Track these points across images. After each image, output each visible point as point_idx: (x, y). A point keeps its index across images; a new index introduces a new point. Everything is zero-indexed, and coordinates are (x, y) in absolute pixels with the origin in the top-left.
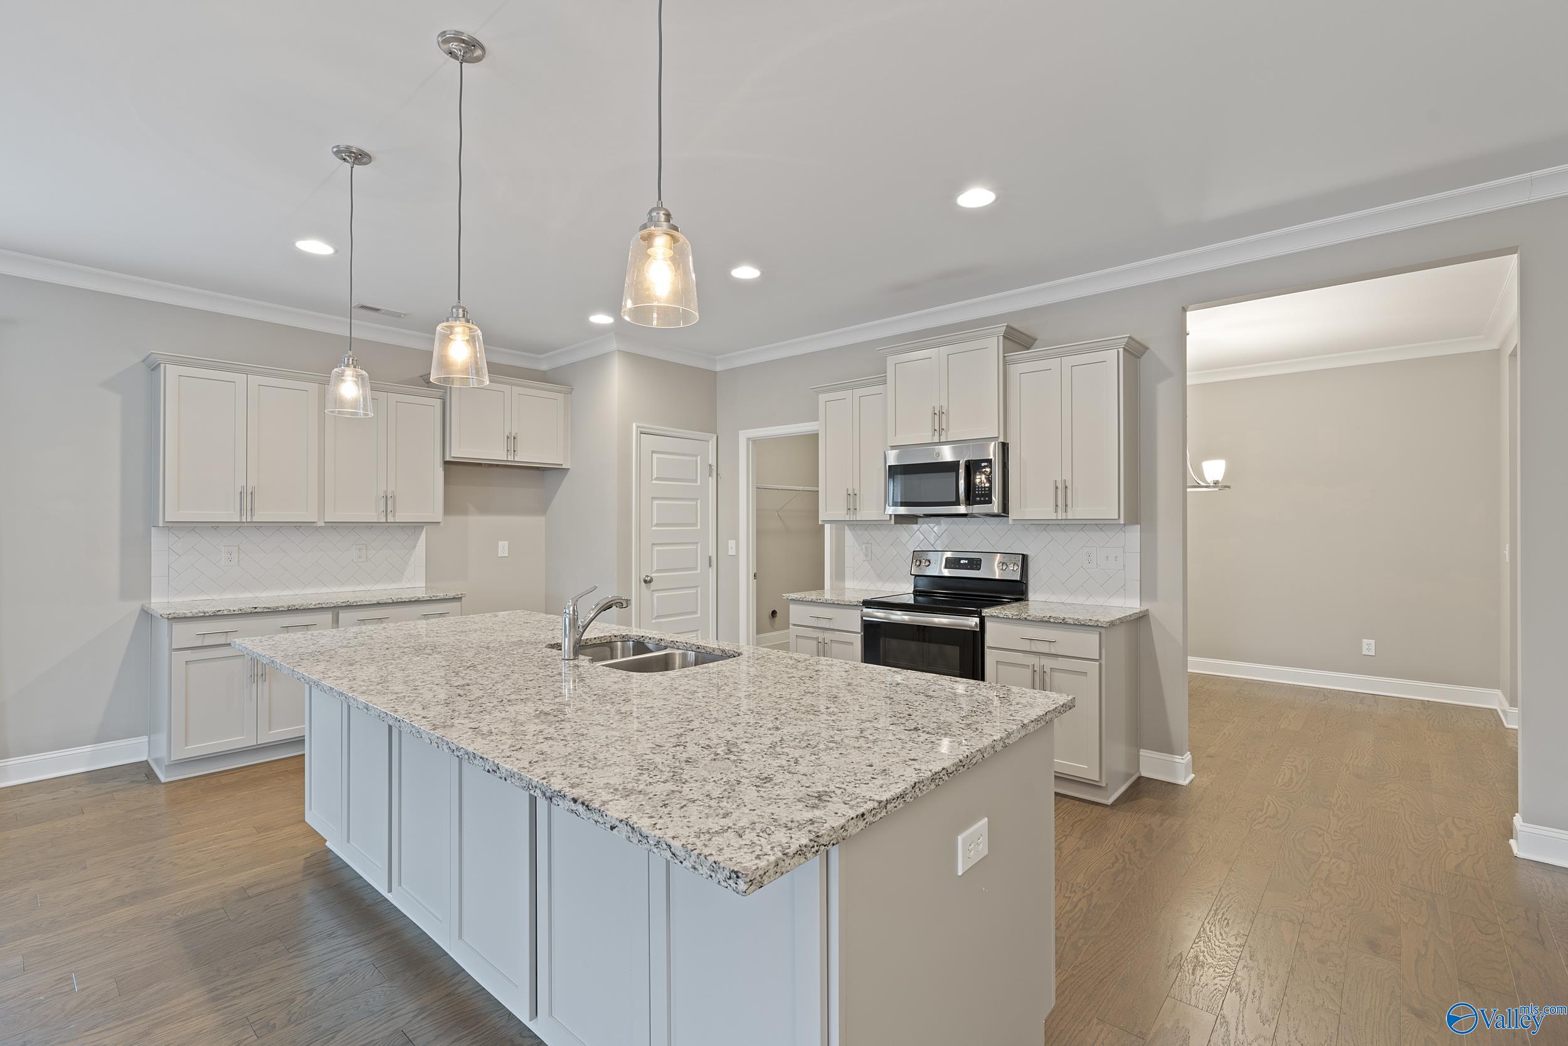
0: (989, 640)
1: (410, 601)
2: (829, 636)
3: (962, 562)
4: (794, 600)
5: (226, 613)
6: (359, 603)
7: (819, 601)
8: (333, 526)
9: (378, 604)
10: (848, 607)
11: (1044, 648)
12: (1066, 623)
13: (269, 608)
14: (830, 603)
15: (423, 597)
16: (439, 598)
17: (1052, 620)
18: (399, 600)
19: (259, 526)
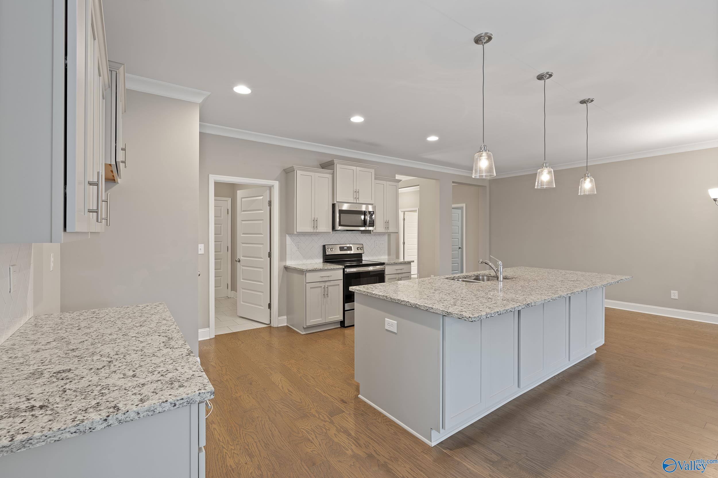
0: (386, 273)
2: (327, 284)
3: (345, 248)
4: (311, 270)
7: (324, 269)
10: (338, 269)
11: (399, 272)
12: (406, 263)
14: (330, 269)
17: (402, 263)
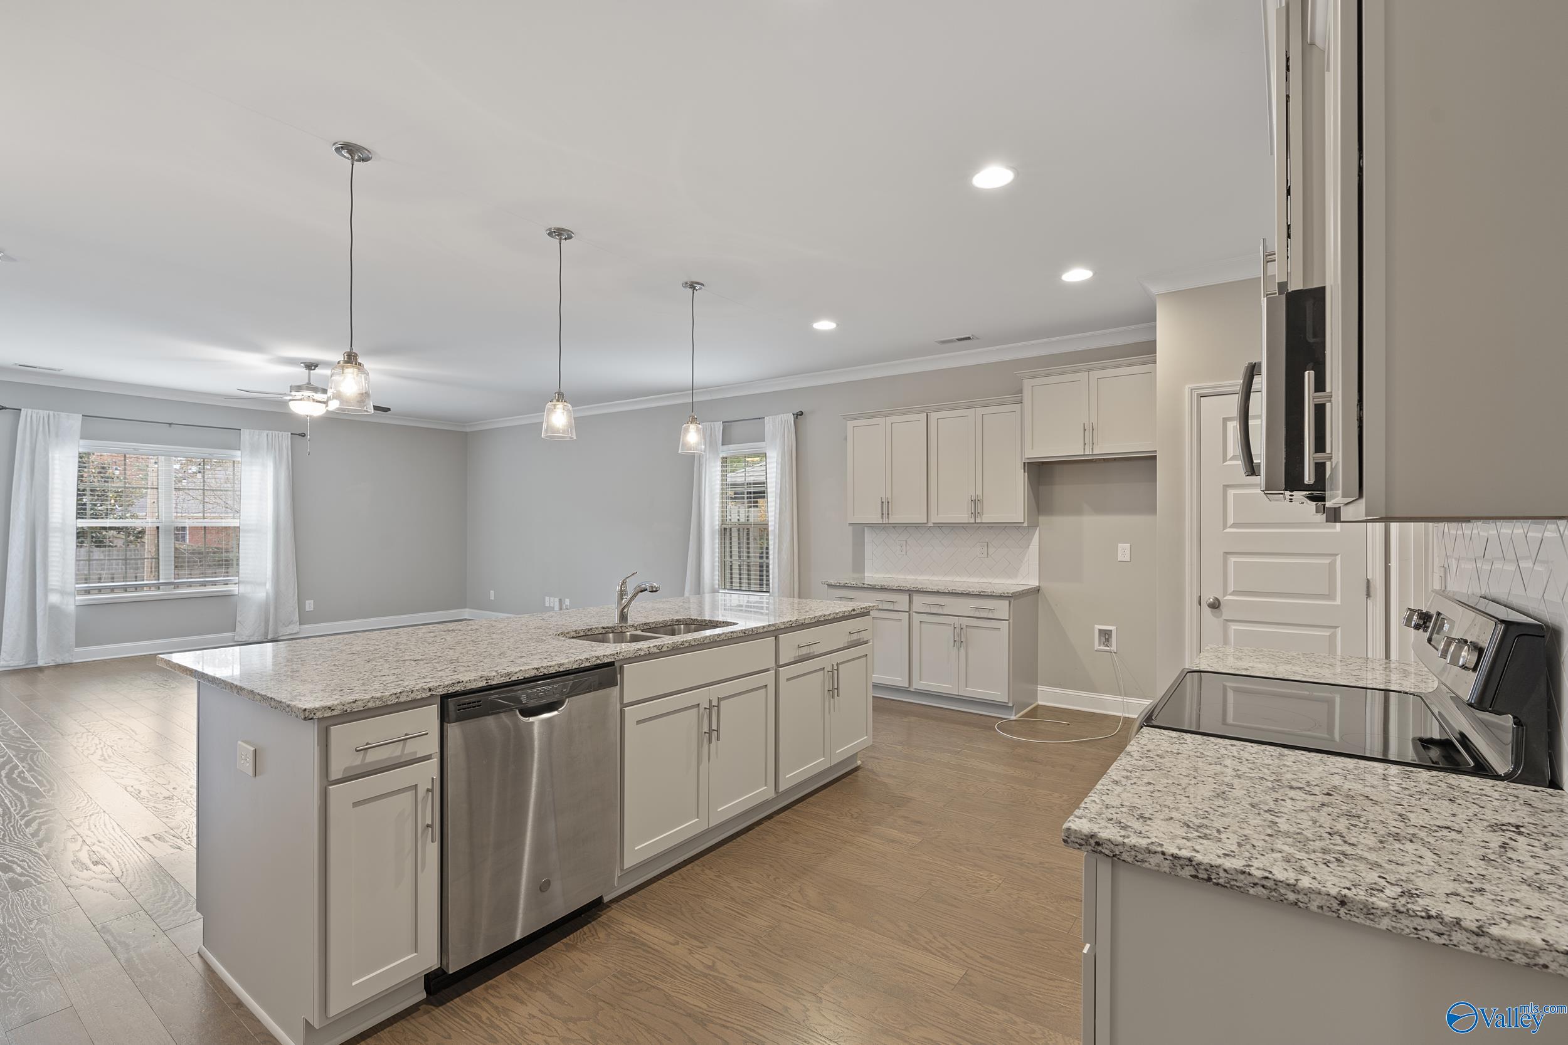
1: (962, 594)
5: (849, 585)
6: (924, 590)
8: (940, 526)
9: (938, 593)
13: (871, 585)
15: (973, 591)
16: (986, 594)
18: (954, 591)
19: (895, 526)
